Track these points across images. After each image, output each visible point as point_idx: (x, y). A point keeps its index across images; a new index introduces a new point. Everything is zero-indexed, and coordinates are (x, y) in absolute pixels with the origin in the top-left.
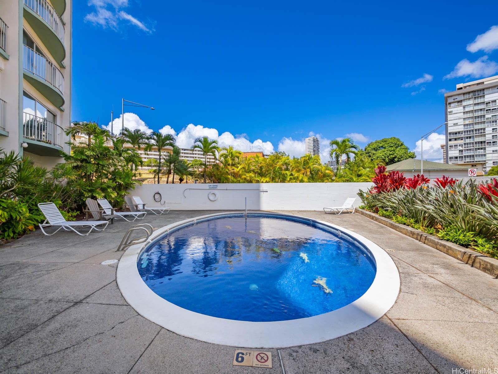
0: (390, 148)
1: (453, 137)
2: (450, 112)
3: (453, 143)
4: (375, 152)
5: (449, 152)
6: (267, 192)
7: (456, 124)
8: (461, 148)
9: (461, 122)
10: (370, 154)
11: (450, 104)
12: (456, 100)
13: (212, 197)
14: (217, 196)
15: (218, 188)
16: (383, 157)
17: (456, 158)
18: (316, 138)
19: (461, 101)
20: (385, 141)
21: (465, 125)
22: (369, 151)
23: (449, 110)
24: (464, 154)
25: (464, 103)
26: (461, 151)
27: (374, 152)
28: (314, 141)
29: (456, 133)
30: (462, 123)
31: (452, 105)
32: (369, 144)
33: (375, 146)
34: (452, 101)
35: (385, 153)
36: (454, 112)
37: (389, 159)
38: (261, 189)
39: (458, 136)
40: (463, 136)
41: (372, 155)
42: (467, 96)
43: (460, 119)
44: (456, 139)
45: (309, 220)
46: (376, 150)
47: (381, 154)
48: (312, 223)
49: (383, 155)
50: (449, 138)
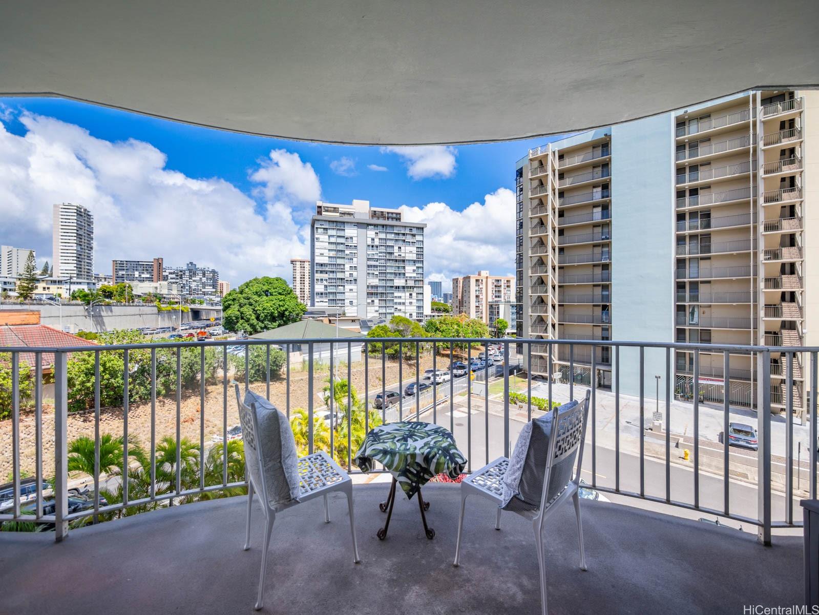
0: (279, 297)
2: (317, 239)
5: (316, 286)
7: (322, 254)
8: (325, 283)
9: (326, 252)
10: (251, 300)
11: (317, 228)
12: (323, 226)
16: (271, 309)
17: (322, 294)
19: (326, 229)
20: (270, 283)
21: (329, 257)
22: (249, 296)
23: (316, 236)
24: (329, 291)
25: (330, 232)
26: (326, 286)
27: (256, 298)
29: (322, 265)
30: (327, 255)
31: (319, 231)
32: (247, 283)
34: (319, 226)
35: (273, 302)
36: (321, 240)
37: (279, 312)
39: (324, 269)
40: (327, 269)
41: (254, 303)
42: (332, 225)
43: (325, 249)
44: (321, 272)
46: (259, 296)
47: (268, 305)
49: (271, 307)
50: (315, 269)
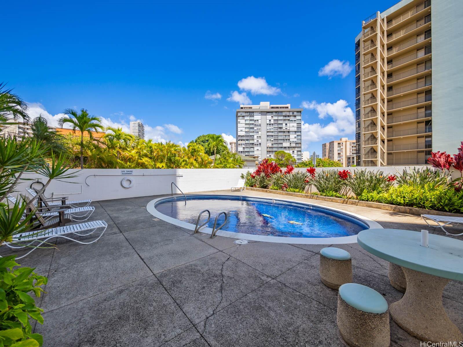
1: (240, 138)
2: (239, 122)
3: (240, 142)
4: (203, 144)
5: (239, 148)
6: (182, 176)
7: (241, 131)
8: (243, 146)
9: (244, 129)
11: (239, 116)
12: (242, 115)
13: (126, 184)
14: (133, 183)
15: (134, 173)
17: (242, 152)
18: (141, 124)
19: (243, 116)
23: (238, 121)
24: (245, 150)
25: (246, 118)
26: (244, 148)
28: (139, 126)
29: (241, 136)
30: (244, 131)
31: (240, 118)
33: (202, 139)
34: (240, 115)
36: (241, 123)
38: (178, 174)
40: (244, 138)
42: (247, 114)
43: (243, 127)
44: (241, 140)
45: (239, 196)
48: (242, 198)
50: (238, 139)
